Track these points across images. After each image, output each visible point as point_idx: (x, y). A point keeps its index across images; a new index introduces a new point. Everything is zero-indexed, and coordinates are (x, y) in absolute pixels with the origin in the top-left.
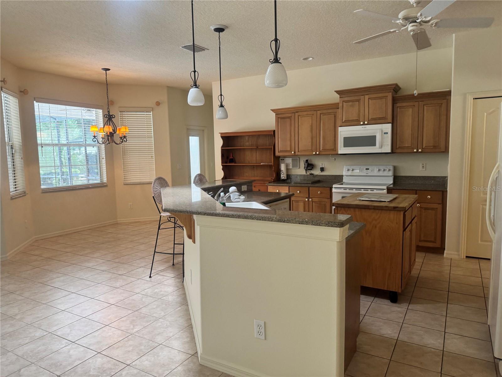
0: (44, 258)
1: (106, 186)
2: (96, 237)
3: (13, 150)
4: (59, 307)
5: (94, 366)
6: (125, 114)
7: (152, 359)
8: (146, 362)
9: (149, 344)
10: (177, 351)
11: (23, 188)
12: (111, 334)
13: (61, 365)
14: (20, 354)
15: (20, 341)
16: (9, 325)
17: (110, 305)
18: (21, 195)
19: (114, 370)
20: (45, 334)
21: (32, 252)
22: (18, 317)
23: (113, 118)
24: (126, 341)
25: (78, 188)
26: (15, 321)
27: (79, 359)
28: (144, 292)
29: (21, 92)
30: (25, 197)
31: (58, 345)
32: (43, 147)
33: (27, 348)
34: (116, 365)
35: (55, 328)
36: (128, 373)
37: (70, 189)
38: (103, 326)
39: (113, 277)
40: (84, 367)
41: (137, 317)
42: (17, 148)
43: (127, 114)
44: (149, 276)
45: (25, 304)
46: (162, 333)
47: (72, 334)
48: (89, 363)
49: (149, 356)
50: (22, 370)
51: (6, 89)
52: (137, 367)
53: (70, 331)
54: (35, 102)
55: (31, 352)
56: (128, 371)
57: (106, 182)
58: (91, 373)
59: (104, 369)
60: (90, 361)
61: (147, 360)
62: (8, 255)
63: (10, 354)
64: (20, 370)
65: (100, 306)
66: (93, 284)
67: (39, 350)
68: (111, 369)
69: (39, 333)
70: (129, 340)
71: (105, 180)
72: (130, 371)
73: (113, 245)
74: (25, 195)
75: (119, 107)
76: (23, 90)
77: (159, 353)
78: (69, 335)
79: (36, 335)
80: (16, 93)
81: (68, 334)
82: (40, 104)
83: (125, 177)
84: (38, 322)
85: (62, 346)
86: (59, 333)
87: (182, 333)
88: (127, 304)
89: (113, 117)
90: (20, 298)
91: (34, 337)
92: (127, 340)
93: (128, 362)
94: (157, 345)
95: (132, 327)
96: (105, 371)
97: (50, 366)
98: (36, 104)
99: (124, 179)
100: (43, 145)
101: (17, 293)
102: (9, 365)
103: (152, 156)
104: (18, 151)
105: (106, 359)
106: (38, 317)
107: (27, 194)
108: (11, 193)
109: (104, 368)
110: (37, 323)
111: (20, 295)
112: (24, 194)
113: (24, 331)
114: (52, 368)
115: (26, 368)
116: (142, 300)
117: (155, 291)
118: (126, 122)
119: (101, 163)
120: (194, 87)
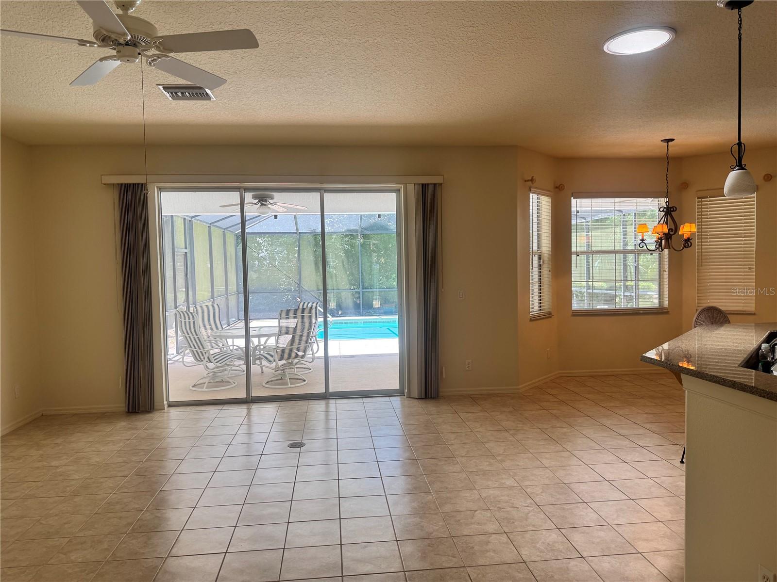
0: (558, 400)
1: (667, 313)
2: (639, 387)
3: (541, 261)
4: (544, 461)
5: (545, 540)
6: (707, 201)
7: (616, 564)
8: (607, 564)
9: (625, 546)
10: (657, 571)
11: (549, 308)
12: (585, 514)
13: (513, 523)
14: (484, 495)
15: (489, 483)
16: (488, 463)
17: (603, 479)
18: (544, 317)
19: (563, 554)
20: (516, 485)
21: (550, 389)
22: (499, 458)
23: (673, 211)
24: (597, 530)
25: (621, 313)
26: (494, 461)
27: (534, 526)
28: (660, 479)
29: (557, 187)
30: (550, 319)
31: (521, 502)
32: (578, 256)
33: (492, 492)
34: (569, 551)
35: (527, 483)
36: (577, 565)
37: (610, 313)
38: (581, 501)
39: (628, 446)
40: (534, 536)
41: (628, 508)
42: (546, 259)
43: (710, 201)
44: (681, 460)
45: (512, 447)
46: (652, 540)
47: (542, 497)
48: (542, 534)
49: (615, 559)
50: (478, 512)
51: (536, 188)
52: (591, 564)
53: (541, 492)
54: (572, 198)
55: (495, 498)
56: (578, 564)
57: (667, 307)
58: (538, 546)
59: (553, 548)
60: (544, 532)
61: (609, 563)
62: (520, 386)
63: (475, 492)
64: (476, 511)
65: (590, 477)
66: (598, 447)
67: (501, 499)
68: (561, 552)
69: (510, 482)
70: (600, 530)
71: (666, 303)
72: (581, 565)
73: (655, 403)
74: (551, 317)
75: (697, 191)
76: (558, 186)
77: (631, 562)
78: (538, 497)
79: (507, 483)
80: (549, 191)
81: (537, 495)
82: (579, 200)
83: (700, 301)
84: (515, 471)
85: (524, 505)
86: (528, 490)
87: (681, 553)
88: (626, 487)
89: (674, 209)
90: (511, 438)
91: (504, 484)
92: (599, 529)
93: (585, 554)
94: (634, 552)
95: (615, 516)
96: (554, 550)
97: (503, 519)
98: (573, 201)
99: (698, 303)
100: (579, 253)
101: (511, 432)
102: (470, 502)
103: (750, 266)
104: (546, 262)
105: (561, 539)
106: (518, 465)
107: (553, 316)
108: (531, 314)
109: (554, 546)
110: (513, 470)
111: (513, 435)
112: (549, 315)
113: (498, 474)
114: (503, 522)
115: (482, 512)
116: (651, 488)
117: (678, 483)
118: (708, 213)
119: (662, 278)
120: (737, 168)
